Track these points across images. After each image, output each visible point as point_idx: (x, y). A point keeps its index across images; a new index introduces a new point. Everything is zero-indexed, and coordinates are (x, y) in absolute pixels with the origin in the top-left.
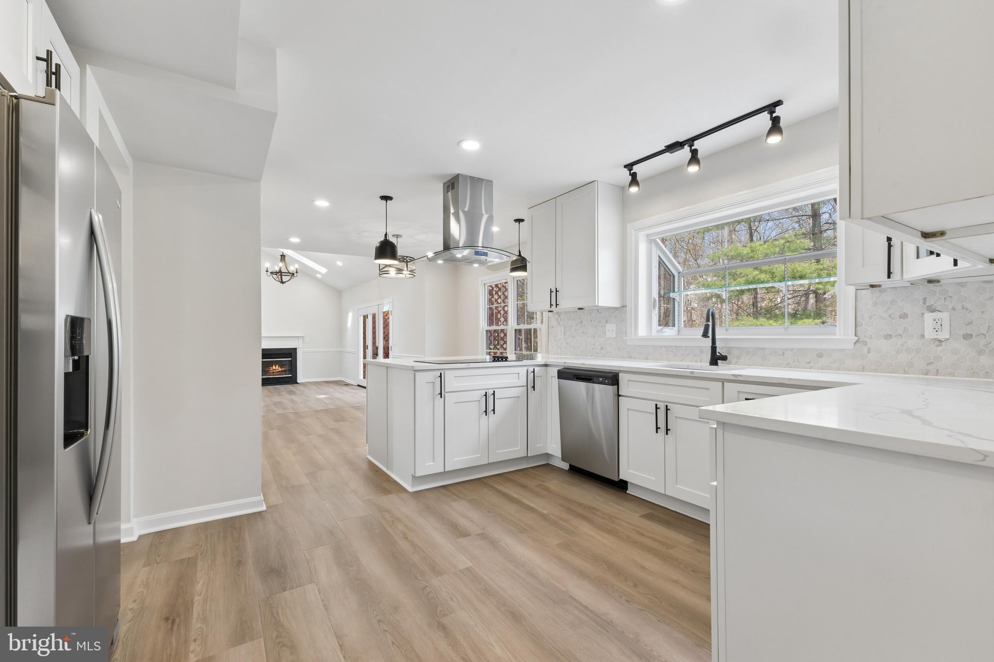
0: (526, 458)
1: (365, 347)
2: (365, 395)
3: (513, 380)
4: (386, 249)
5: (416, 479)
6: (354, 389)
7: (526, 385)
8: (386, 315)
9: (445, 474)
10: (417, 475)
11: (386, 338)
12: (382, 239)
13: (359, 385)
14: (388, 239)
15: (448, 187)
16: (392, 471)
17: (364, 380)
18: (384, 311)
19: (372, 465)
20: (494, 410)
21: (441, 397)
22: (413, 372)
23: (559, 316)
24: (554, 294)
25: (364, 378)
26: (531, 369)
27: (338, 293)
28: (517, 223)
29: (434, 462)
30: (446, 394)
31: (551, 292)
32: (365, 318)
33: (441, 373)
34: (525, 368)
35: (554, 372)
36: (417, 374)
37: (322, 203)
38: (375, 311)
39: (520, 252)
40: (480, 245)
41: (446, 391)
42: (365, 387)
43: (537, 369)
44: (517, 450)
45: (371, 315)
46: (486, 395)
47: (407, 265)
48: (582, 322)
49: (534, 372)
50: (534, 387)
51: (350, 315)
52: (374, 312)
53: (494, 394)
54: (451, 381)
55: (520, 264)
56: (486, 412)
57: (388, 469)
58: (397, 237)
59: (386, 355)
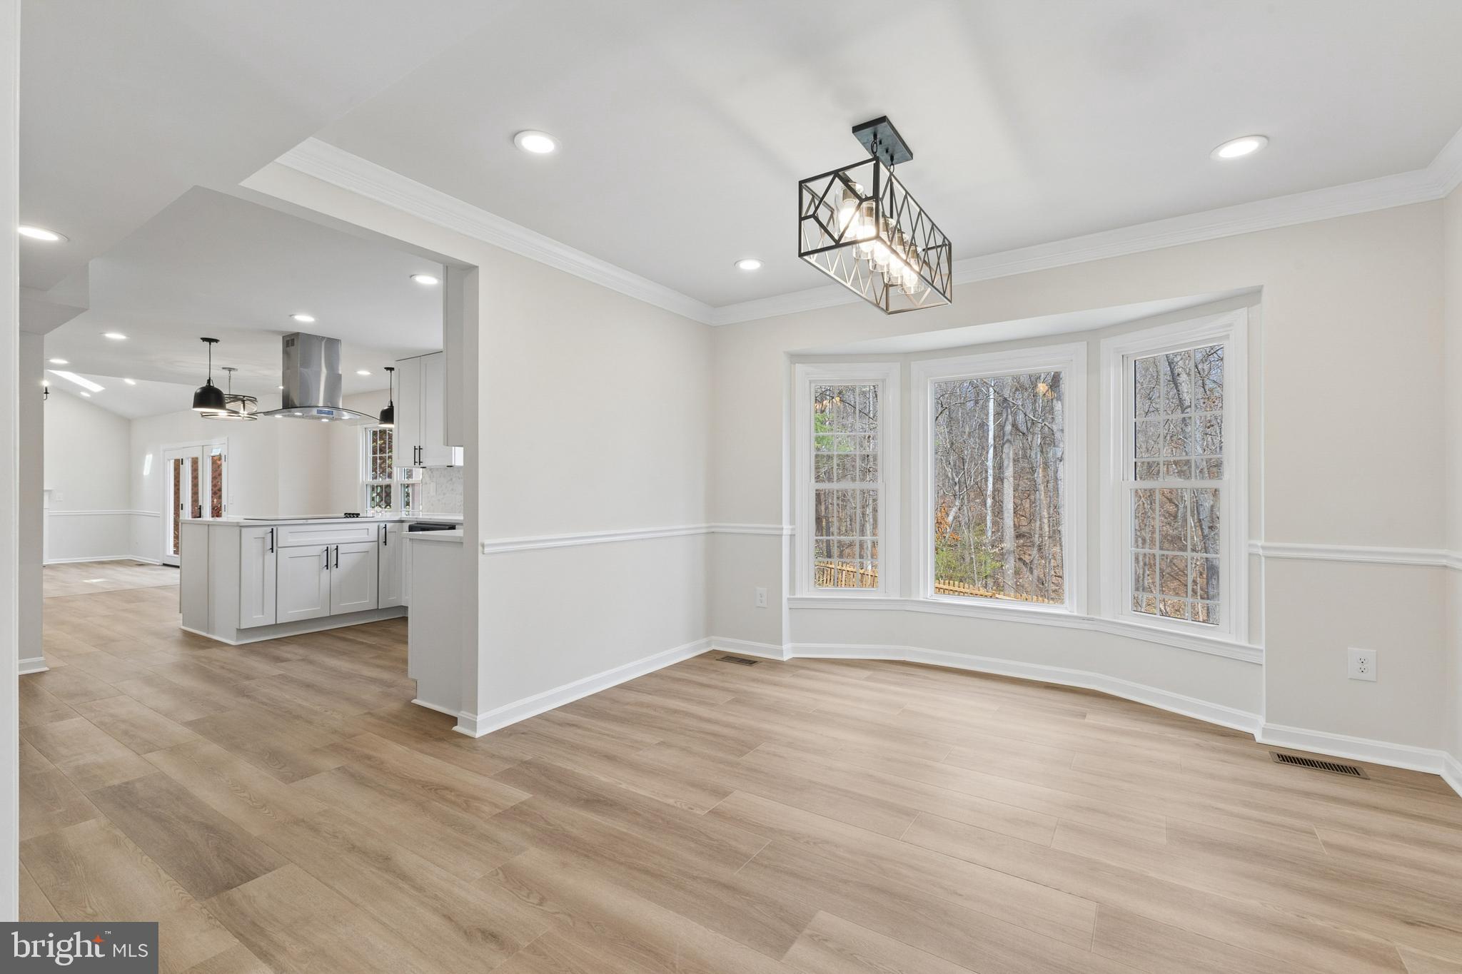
0: (377, 611)
1: (178, 507)
2: (179, 576)
3: (363, 536)
4: (209, 397)
5: (241, 632)
6: (155, 570)
7: (376, 539)
8: (216, 463)
9: (276, 626)
10: (243, 627)
11: (217, 492)
12: (204, 384)
13: (165, 565)
14: (212, 385)
15: (288, 342)
16: (213, 634)
17: (176, 555)
18: (212, 454)
19: (186, 633)
20: (337, 564)
21: (272, 552)
22: (237, 529)
23: (432, 472)
24: (417, 451)
25: (176, 552)
26: (382, 525)
27: (126, 423)
28: (389, 371)
29: (263, 614)
30: (279, 549)
31: (415, 449)
32: (178, 464)
33: (272, 529)
34: (377, 524)
35: (406, 526)
36: (243, 530)
37: (115, 336)
38: (196, 453)
39: (391, 402)
40: (321, 404)
41: (279, 545)
42: (178, 567)
43: (389, 525)
44: (367, 603)
45: (190, 459)
46: (327, 550)
47: (244, 404)
48: (451, 479)
49: (385, 528)
50: (385, 542)
51: (149, 458)
52: (195, 456)
53: (337, 549)
54: (284, 536)
55: (388, 416)
56: (327, 566)
57: (208, 633)
58: (230, 371)
59: (217, 512)
